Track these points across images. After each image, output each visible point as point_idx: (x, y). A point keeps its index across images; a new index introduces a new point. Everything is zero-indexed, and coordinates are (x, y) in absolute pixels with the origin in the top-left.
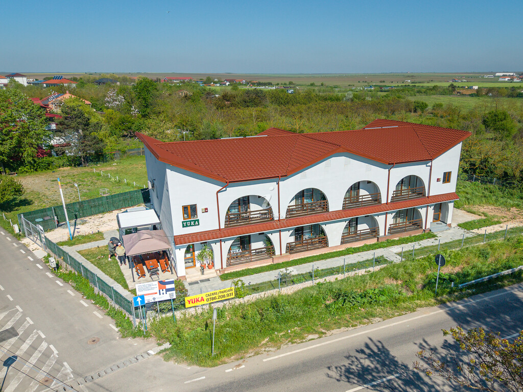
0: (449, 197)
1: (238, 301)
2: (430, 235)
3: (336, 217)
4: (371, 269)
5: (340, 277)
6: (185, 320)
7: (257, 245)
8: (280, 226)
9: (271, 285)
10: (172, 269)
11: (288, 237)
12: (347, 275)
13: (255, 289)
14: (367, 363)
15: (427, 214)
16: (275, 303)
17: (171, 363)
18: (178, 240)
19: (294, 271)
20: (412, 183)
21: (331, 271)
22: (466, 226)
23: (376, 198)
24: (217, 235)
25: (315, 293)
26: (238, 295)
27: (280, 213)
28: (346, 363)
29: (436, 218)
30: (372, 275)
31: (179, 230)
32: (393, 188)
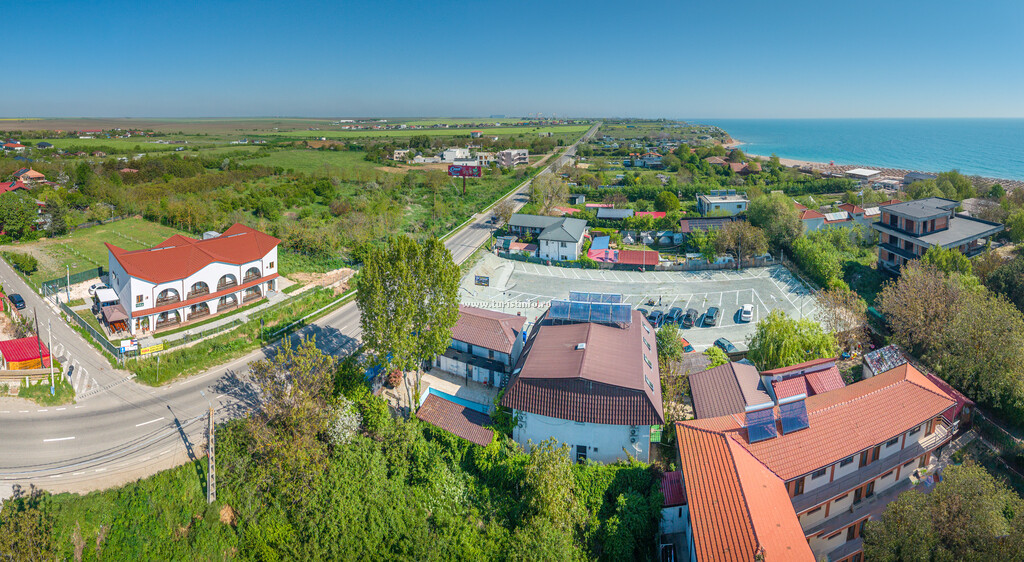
0: (275, 276)
1: (165, 352)
2: (266, 300)
3: (214, 296)
4: (232, 329)
5: (216, 335)
6: (140, 361)
7: (171, 316)
8: (184, 305)
9: (180, 342)
10: (129, 330)
11: (188, 310)
12: (219, 333)
13: (172, 344)
14: (226, 383)
15: (264, 288)
16: (183, 353)
17: (139, 384)
18: (133, 315)
19: (191, 332)
20: (254, 270)
21: (212, 332)
22: (286, 291)
23: (235, 282)
24: (152, 311)
25: (202, 346)
26: (165, 349)
27: (184, 297)
28: (217, 384)
29: (270, 288)
30: (232, 333)
31: (134, 309)
32: (243, 275)
